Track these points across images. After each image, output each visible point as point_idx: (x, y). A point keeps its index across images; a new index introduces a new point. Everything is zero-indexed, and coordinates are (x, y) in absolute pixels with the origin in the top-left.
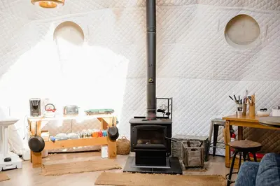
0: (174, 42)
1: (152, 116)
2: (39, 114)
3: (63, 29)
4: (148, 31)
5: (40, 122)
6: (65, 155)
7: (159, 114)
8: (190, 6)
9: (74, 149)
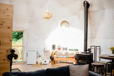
0: (99, 25)
1: (85, 52)
2: (54, 49)
3: (64, 23)
4: (85, 22)
5: (53, 51)
6: (65, 63)
7: (88, 52)
8: (102, 11)
9: (68, 62)
